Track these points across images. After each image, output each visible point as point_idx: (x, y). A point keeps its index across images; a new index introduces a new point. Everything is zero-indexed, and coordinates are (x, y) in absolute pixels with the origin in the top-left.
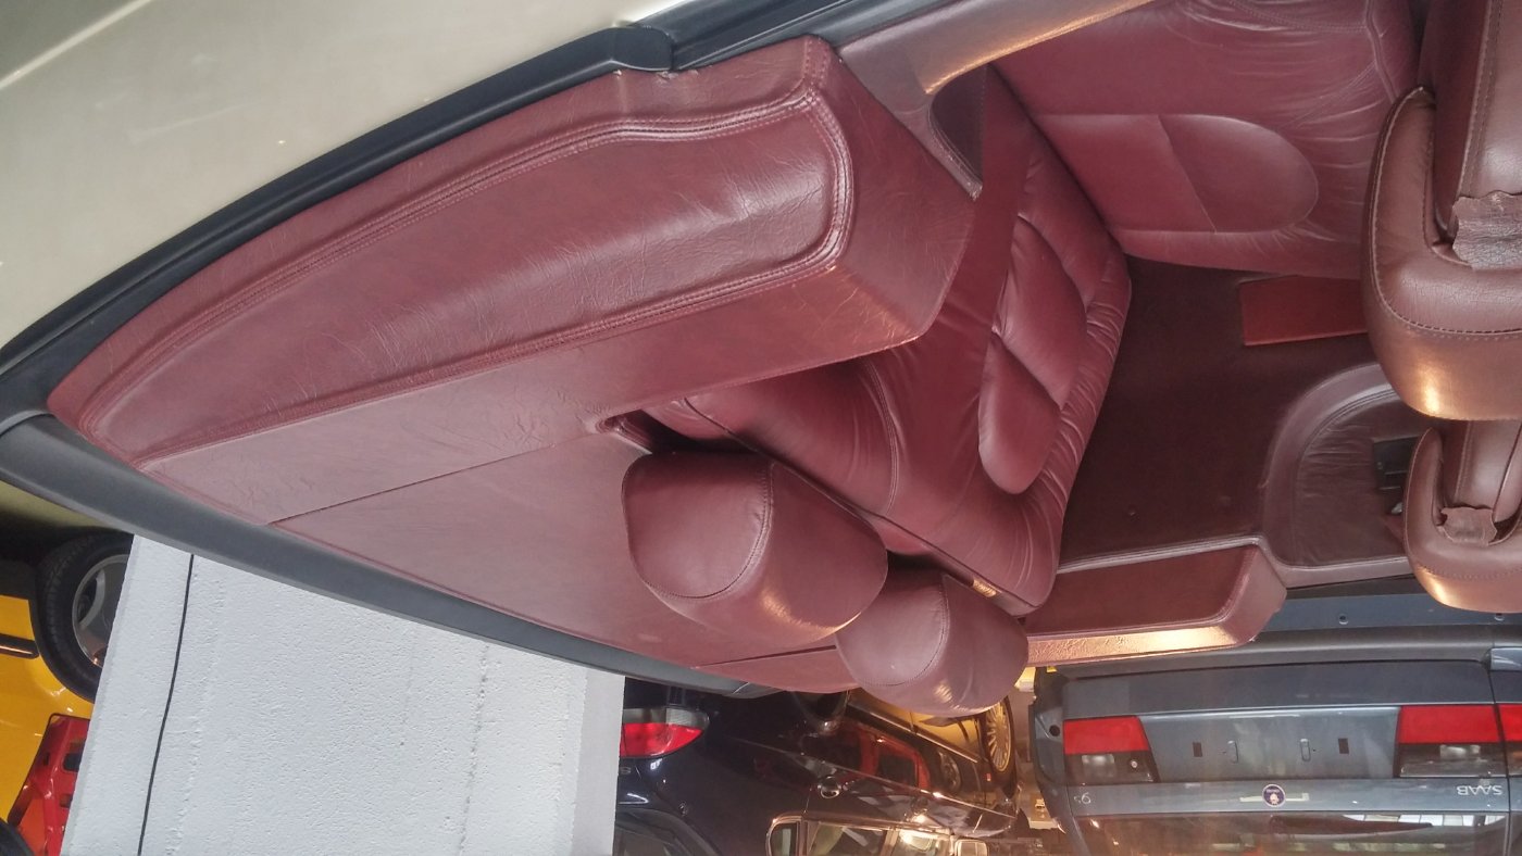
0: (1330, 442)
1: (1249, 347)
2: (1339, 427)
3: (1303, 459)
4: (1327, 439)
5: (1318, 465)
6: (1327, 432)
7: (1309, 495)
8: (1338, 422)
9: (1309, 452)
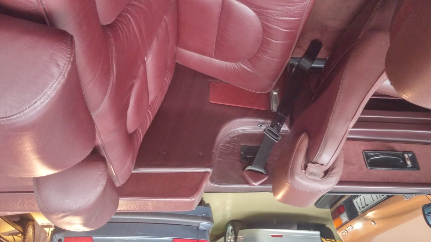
0: (228, 142)
1: (211, 103)
2: (232, 138)
3: (219, 146)
4: (227, 141)
5: (223, 149)
6: (227, 139)
7: (219, 159)
8: (231, 136)
9: (221, 144)
